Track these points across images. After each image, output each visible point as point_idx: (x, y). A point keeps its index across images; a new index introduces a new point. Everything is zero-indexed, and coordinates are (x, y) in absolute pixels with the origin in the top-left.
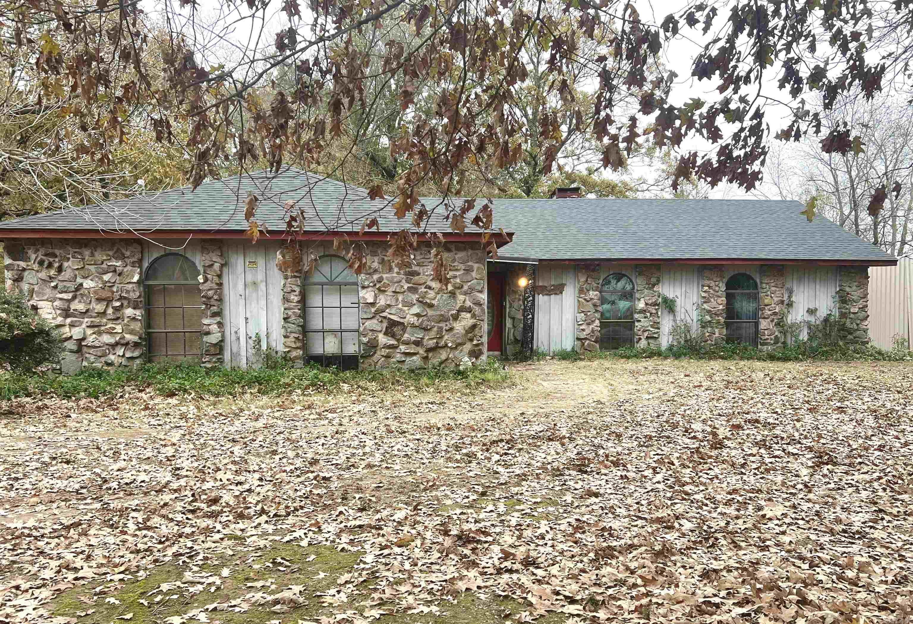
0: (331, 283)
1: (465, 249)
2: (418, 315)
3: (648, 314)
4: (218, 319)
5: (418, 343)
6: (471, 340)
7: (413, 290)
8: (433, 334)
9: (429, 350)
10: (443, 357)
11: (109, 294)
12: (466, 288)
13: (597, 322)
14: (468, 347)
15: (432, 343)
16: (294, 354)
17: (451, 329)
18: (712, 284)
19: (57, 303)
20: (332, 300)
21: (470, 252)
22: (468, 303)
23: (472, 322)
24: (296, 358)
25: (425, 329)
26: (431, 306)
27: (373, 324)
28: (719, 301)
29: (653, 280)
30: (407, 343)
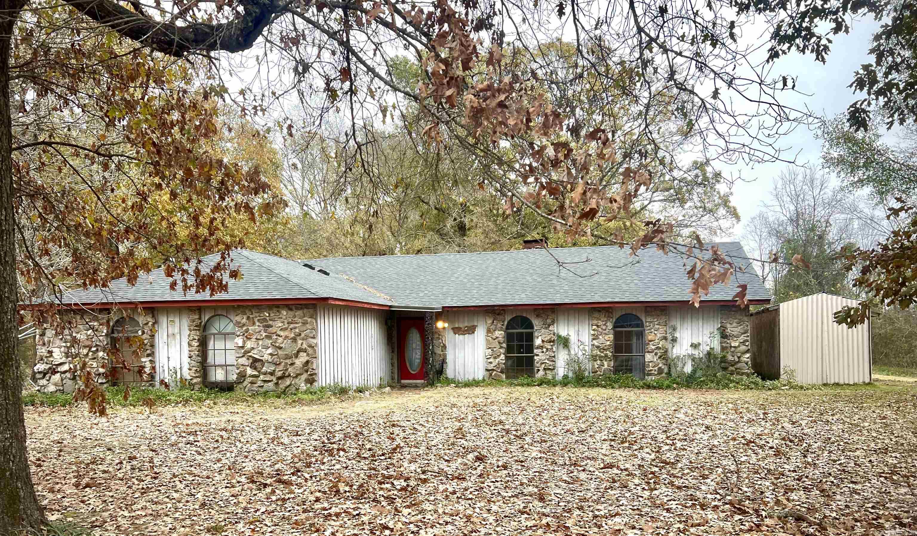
0: (220, 333)
1: (301, 309)
2: (271, 354)
3: (544, 350)
4: (150, 358)
5: (272, 374)
6: (307, 371)
7: (268, 337)
8: (281, 367)
9: (279, 378)
10: (288, 383)
11: (90, 343)
12: (303, 335)
13: (503, 357)
14: (305, 376)
15: (280, 374)
16: (195, 381)
17: (292, 364)
18: (600, 323)
19: (62, 349)
20: (219, 345)
21: (305, 311)
22: (305, 346)
23: (307, 358)
24: (196, 383)
25: (276, 364)
26: (280, 348)
27: (243, 361)
28: (607, 337)
29: (549, 321)
30: (265, 374)
